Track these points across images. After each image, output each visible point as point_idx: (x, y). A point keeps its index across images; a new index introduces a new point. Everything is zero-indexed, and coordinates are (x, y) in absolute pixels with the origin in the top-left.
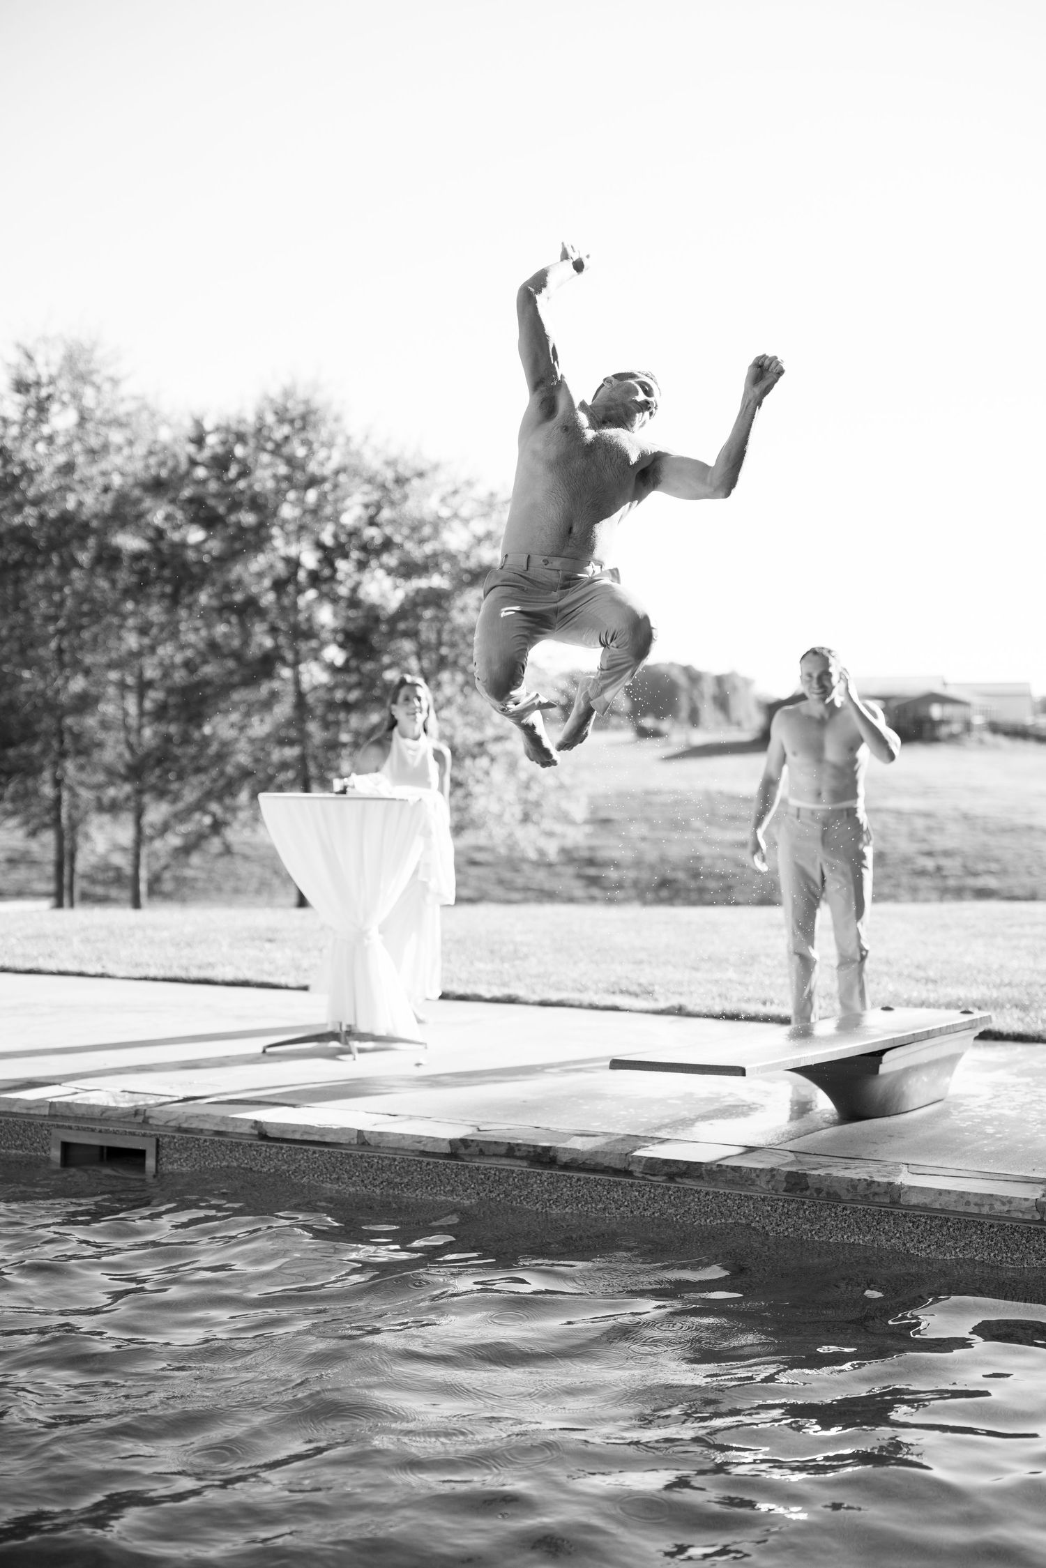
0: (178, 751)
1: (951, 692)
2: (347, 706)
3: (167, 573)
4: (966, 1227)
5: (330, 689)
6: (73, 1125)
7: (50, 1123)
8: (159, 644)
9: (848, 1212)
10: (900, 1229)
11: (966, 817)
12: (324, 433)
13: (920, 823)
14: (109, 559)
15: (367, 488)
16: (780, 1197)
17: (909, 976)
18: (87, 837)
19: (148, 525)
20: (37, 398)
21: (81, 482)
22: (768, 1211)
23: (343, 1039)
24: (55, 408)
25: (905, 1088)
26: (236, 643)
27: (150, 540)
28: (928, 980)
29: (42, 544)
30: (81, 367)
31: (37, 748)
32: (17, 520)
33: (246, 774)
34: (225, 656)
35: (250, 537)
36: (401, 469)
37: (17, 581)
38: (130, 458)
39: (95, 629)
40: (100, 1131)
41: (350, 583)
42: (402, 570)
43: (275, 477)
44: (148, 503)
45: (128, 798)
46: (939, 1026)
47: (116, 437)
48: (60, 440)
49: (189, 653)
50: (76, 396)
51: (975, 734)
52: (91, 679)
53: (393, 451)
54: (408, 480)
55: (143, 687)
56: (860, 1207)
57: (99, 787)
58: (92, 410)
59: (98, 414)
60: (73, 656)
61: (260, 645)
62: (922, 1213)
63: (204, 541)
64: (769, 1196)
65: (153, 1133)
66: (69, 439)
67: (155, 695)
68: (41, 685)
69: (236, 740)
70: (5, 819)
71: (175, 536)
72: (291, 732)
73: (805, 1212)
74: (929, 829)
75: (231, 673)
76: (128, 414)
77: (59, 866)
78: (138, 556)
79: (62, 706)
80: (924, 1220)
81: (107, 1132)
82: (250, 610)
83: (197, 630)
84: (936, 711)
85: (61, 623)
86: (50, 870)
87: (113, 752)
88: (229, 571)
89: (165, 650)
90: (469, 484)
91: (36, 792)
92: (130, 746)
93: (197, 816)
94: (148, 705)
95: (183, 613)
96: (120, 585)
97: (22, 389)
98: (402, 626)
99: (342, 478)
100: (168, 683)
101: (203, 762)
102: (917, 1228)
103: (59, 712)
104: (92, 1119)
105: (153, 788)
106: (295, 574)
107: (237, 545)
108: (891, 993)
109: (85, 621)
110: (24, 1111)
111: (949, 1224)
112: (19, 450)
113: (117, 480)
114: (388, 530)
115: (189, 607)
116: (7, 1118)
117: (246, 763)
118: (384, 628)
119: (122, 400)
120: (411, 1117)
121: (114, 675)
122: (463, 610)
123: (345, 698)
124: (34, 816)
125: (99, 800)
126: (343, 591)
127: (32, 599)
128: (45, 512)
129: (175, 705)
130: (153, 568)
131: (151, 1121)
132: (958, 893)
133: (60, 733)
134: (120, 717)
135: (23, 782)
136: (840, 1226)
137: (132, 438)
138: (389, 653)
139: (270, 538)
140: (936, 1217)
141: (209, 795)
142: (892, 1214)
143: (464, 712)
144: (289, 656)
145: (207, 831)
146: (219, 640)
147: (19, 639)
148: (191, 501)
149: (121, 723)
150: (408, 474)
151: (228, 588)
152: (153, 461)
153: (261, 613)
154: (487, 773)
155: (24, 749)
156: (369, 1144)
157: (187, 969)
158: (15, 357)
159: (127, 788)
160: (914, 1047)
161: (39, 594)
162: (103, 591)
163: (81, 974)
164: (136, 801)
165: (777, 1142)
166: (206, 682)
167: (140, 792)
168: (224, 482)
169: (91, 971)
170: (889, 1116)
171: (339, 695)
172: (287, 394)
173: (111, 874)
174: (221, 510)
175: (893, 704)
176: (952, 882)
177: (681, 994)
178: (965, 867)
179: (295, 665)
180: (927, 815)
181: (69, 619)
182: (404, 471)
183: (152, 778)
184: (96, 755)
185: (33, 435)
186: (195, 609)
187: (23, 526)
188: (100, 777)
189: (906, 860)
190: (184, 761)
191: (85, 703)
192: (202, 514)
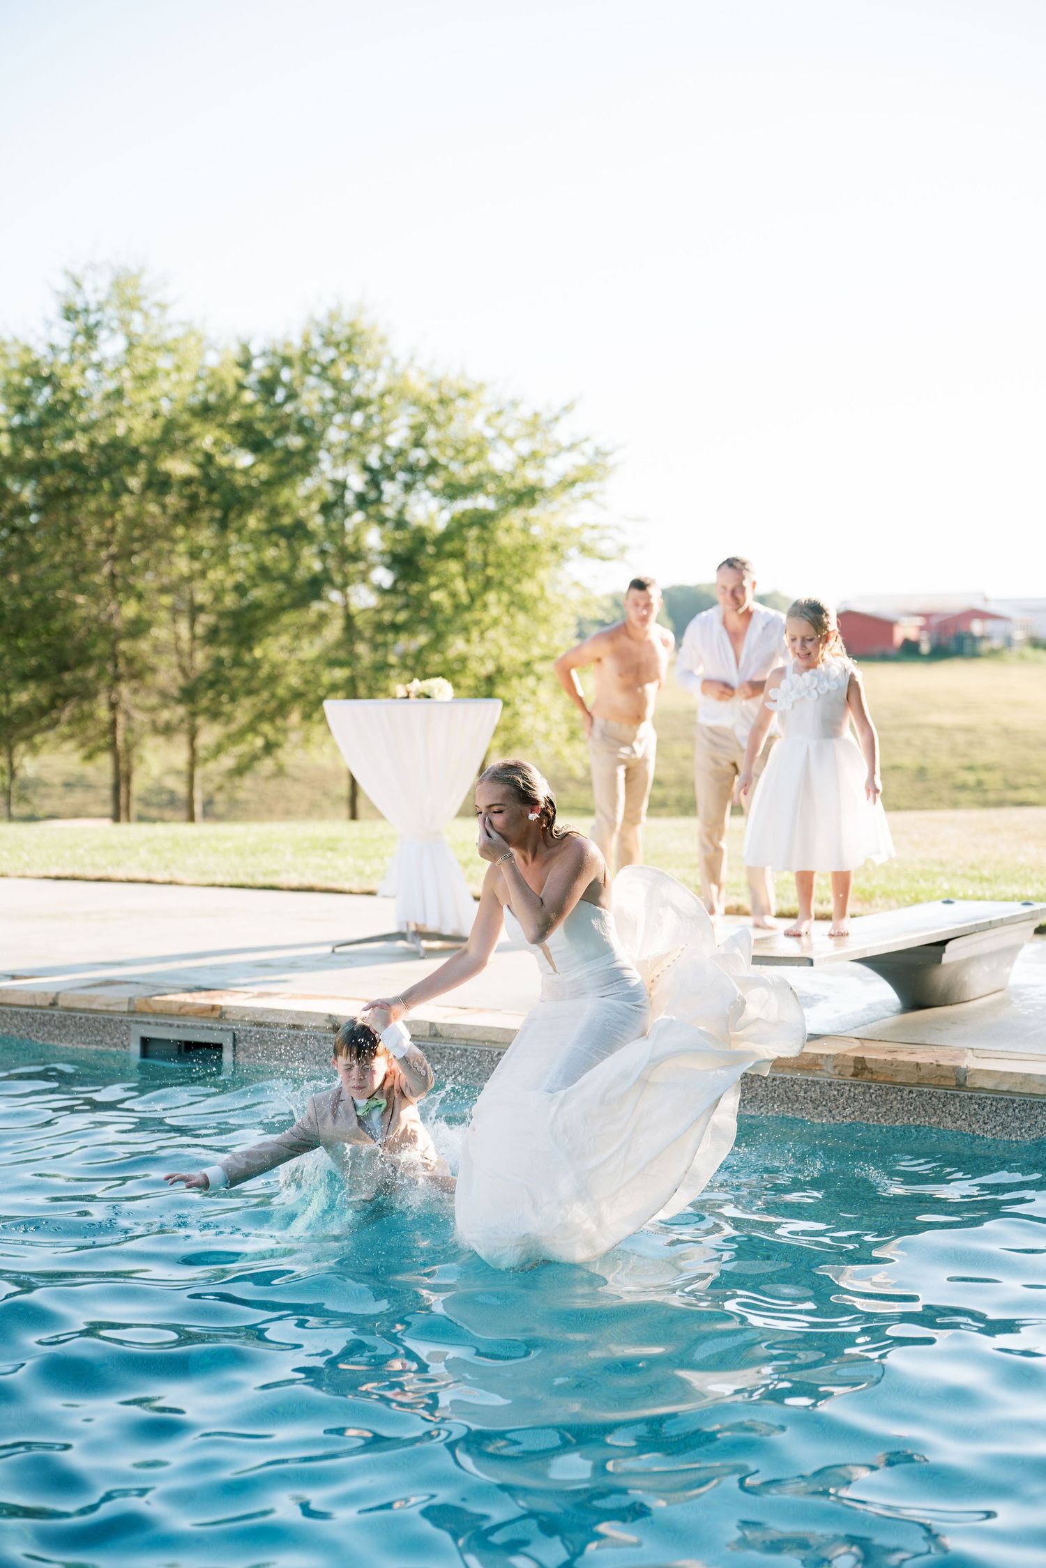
0: (228, 673)
1: (992, 608)
2: (396, 628)
3: (216, 497)
4: (1032, 1108)
5: (379, 611)
6: (152, 1020)
7: (129, 1019)
8: (210, 568)
9: (914, 1095)
10: (966, 1111)
11: (1007, 732)
12: (370, 355)
13: (961, 738)
14: (159, 484)
15: (412, 410)
16: (846, 1082)
17: (964, 876)
18: (141, 759)
19: (198, 450)
20: (86, 325)
21: (131, 408)
22: (834, 1096)
23: (410, 939)
24: (103, 334)
25: (966, 978)
26: (285, 566)
27: (200, 466)
28: (982, 879)
29: (93, 469)
30: (129, 292)
31: (91, 673)
32: (68, 446)
33: (297, 695)
34: (274, 580)
35: (297, 461)
36: (445, 390)
37: (70, 508)
38: (178, 383)
39: (146, 555)
40: (178, 1026)
41: (397, 506)
42: (448, 491)
43: (321, 399)
44: (196, 428)
45: (182, 721)
46: (1000, 917)
47: (164, 362)
48: (109, 367)
49: (239, 577)
50: (125, 323)
51: (1016, 649)
52: (143, 604)
53: (438, 373)
54: (452, 400)
55: (195, 610)
56: (926, 1090)
57: (152, 709)
58: (140, 336)
59: (146, 340)
60: (125, 582)
61: (309, 568)
62: (988, 1095)
63: (253, 465)
64: (836, 1081)
65: (229, 1027)
66: (117, 365)
67: (206, 619)
68: (94, 611)
69: (286, 663)
70: (61, 743)
71: (223, 461)
72: (341, 655)
73: (871, 1096)
74: (970, 744)
75: (281, 596)
76: (176, 340)
77: (116, 789)
78: (188, 481)
79: (115, 630)
80: (989, 1102)
81: (185, 1027)
82: (299, 533)
83: (246, 554)
84: (977, 627)
85: (114, 549)
86: (107, 793)
87: (167, 676)
88: (278, 494)
89: (217, 574)
90: (514, 404)
91: (91, 716)
92: (183, 670)
93: (250, 737)
94: (199, 630)
95: (232, 537)
96: (170, 511)
97: (71, 316)
98: (448, 547)
99: (388, 400)
100: (219, 607)
101: (255, 684)
102: (983, 1109)
103: (112, 637)
104: (171, 1015)
105: (207, 710)
106: (342, 496)
107: (285, 469)
108: (946, 891)
109: (136, 546)
110: (104, 1008)
111: (1015, 1105)
112: (67, 376)
113: (165, 406)
114: (434, 452)
115: (239, 531)
116: (86, 1015)
117: (296, 686)
118: (431, 549)
119: (170, 325)
120: (481, 1010)
121: (166, 600)
122: (508, 530)
123: (393, 619)
124: (90, 739)
125: (154, 723)
126: (389, 512)
127: (84, 526)
128: (95, 438)
129: (226, 628)
130: (202, 493)
131: (227, 1016)
132: (1000, 804)
133: (114, 657)
134: (173, 641)
135: (79, 706)
136: (906, 1109)
137: (180, 364)
138: (437, 574)
139: (317, 461)
140: (1002, 1099)
141: (261, 716)
142: (958, 1096)
143: (512, 633)
144: (338, 579)
145: (259, 752)
146: (268, 563)
147: (73, 565)
148: (239, 425)
149: (173, 646)
150: (452, 395)
151: (275, 512)
152: (201, 386)
153: (309, 536)
154: (534, 693)
155: (79, 673)
156: (441, 1036)
157: (252, 876)
158: (63, 284)
159: (181, 711)
160: (976, 937)
161: (91, 521)
162: (153, 516)
163: (149, 882)
164: (189, 723)
165: (842, 1030)
166: (257, 606)
167: (193, 715)
168: (271, 406)
169: (160, 878)
170: (951, 1005)
171: (387, 617)
172: (333, 316)
173: (165, 797)
174: (269, 434)
175: (934, 621)
176: (992, 796)
177: (738, 895)
178: (1005, 780)
179: (343, 587)
180: (968, 730)
181: (121, 545)
182: (449, 393)
183: (204, 702)
184: (149, 679)
185: (82, 361)
186: (245, 532)
187: (75, 452)
188: (154, 700)
189: (947, 775)
190: (236, 684)
191: (138, 628)
192: (251, 438)
